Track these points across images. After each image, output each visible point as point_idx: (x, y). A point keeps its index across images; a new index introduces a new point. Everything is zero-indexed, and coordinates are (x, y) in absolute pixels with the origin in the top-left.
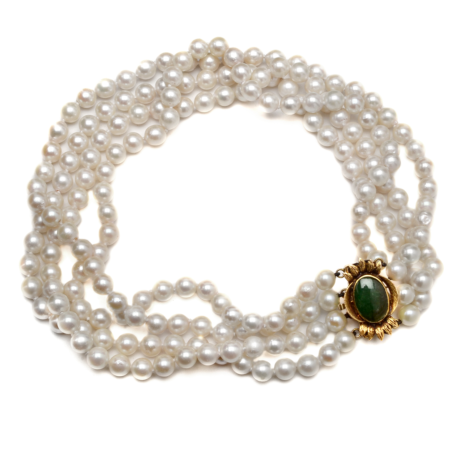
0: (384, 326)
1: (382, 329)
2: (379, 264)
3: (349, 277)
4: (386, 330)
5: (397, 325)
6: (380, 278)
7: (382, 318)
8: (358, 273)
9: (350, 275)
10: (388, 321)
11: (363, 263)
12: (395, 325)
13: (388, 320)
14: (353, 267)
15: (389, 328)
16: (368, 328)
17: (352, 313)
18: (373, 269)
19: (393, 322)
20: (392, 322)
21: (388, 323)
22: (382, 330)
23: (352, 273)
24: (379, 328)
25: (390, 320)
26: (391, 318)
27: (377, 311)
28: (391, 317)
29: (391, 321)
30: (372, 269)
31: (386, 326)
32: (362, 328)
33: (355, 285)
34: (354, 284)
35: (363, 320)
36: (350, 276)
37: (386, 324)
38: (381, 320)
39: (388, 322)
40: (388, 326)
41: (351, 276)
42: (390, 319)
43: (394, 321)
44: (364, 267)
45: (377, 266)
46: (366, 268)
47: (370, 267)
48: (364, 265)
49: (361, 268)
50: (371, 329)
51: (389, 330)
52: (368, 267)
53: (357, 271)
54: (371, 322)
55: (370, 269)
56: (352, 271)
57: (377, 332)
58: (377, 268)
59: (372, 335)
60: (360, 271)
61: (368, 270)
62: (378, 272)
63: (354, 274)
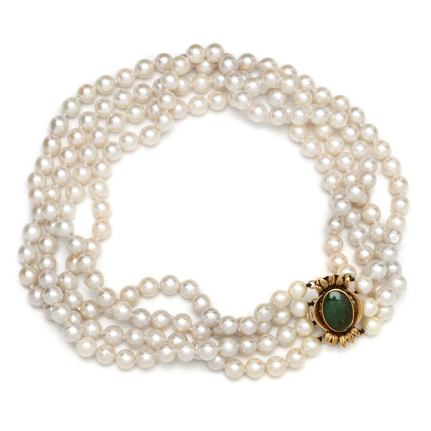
0: (348, 335)
1: (346, 338)
2: (348, 280)
3: (319, 290)
4: (350, 339)
5: (360, 334)
6: (348, 293)
7: (346, 328)
8: (327, 287)
9: (321, 288)
10: (352, 331)
11: (332, 278)
12: (358, 335)
14: (324, 282)
15: (352, 338)
16: (333, 336)
17: (320, 322)
20: (356, 332)
22: (345, 338)
24: (343, 337)
26: (354, 328)
27: (342, 322)
29: (354, 331)
30: (341, 284)
31: (350, 336)
32: (327, 336)
33: (325, 297)
35: (329, 329)
37: (350, 333)
38: (346, 330)
40: (351, 337)
41: (321, 289)
44: (334, 282)
45: (345, 282)
46: (335, 283)
47: (339, 282)
48: (334, 280)
49: (331, 282)
50: (336, 338)
51: (352, 339)
52: (337, 282)
53: (326, 285)
54: (336, 331)
55: (339, 284)
56: (322, 285)
57: (341, 340)
58: (345, 284)
59: (336, 343)
60: (329, 285)
61: (337, 284)
62: (346, 288)
63: (323, 288)
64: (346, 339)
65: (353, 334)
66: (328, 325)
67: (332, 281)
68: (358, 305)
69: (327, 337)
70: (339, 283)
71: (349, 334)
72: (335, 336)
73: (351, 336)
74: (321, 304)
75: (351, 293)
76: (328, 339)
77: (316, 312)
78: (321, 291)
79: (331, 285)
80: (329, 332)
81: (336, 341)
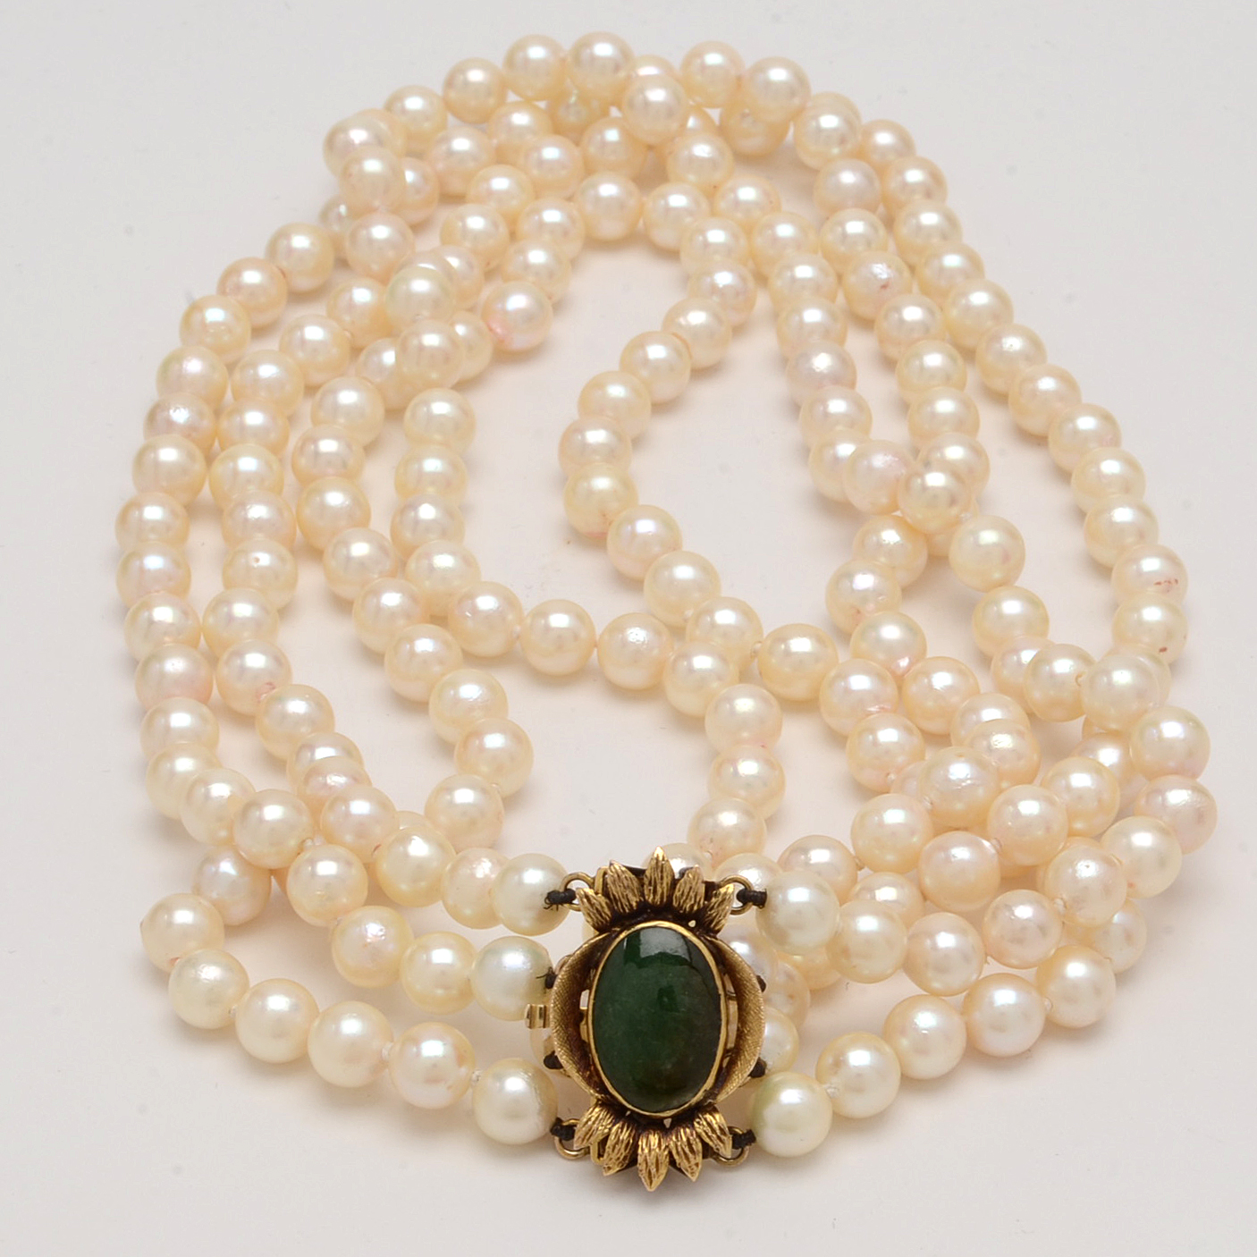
0: (677, 1138)
1: (667, 1147)
2: (725, 893)
3: (597, 909)
4: (682, 1153)
5: (730, 1148)
6: (715, 951)
7: (678, 1105)
8: (634, 904)
9: (604, 905)
10: (698, 1123)
11: (662, 872)
13: (698, 1120)
14: (624, 880)
15: (692, 1151)
16: (614, 1125)
17: (571, 1051)
18: (695, 908)
19: (716, 1134)
20: (713, 1131)
21: (696, 1133)
22: (663, 1147)
23: (612, 897)
24: (654, 1139)
25: (706, 1119)
26: (711, 1114)
27: (663, 1068)
28: (713, 1110)
29: (709, 1125)
30: (692, 906)
31: (684, 1139)
32: (589, 1119)
33: (612, 947)
34: (612, 942)
35: (603, 1090)
36: (599, 907)
37: (688, 1130)
38: (675, 1111)
39: (695, 1123)
40: (690, 1145)
41: (606, 910)
42: (708, 1117)
43: (720, 1127)
45: (714, 900)
46: (670, 897)
47: (689, 893)
49: (652, 888)
50: (625, 1135)
51: (690, 1155)
52: (677, 893)
53: (630, 896)
55: (684, 902)
56: (613, 890)
57: (642, 1149)
58: (712, 908)
59: (619, 1158)
60: (642, 899)
61: (675, 904)
62: (712, 926)
63: (617, 905)
64: (666, 1153)
65: (699, 1136)
66: (601, 1072)
67: (658, 881)
68: (748, 1013)
69: (587, 1122)
70: (686, 899)
71: (685, 1133)
72: (622, 1129)
73: (688, 1140)
74: (595, 976)
75: (727, 956)
76: (587, 1133)
77: (565, 1005)
78: (606, 920)
79: (650, 900)
80: (601, 1105)
81: (622, 1150)
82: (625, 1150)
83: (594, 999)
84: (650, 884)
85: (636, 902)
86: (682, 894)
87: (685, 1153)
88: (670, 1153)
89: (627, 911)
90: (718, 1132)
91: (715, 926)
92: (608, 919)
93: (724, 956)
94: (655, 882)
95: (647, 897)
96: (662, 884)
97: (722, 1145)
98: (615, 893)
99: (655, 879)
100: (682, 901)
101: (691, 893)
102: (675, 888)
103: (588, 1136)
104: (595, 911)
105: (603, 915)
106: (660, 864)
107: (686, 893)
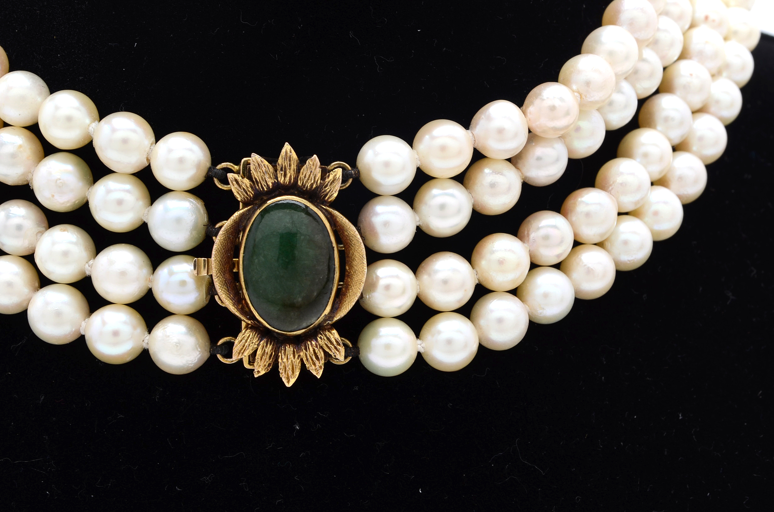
0: (306, 349)
1: (299, 356)
3: (244, 189)
4: (310, 359)
5: (343, 353)
7: (304, 325)
8: (270, 184)
9: (248, 185)
10: (321, 338)
11: (290, 161)
13: (320, 336)
14: (262, 166)
15: (317, 358)
16: (260, 342)
17: (228, 291)
18: (314, 186)
19: (333, 345)
20: (331, 343)
21: (319, 345)
22: (296, 357)
23: (254, 180)
24: (290, 350)
25: (326, 336)
26: (329, 331)
27: (295, 299)
28: (331, 328)
29: (328, 339)
30: (312, 185)
31: (311, 350)
32: (243, 339)
33: (255, 216)
34: (254, 213)
36: (245, 188)
37: (314, 343)
38: (304, 330)
39: (319, 338)
40: (315, 354)
41: (250, 189)
42: (327, 333)
43: (336, 340)
44: (292, 172)
45: (327, 180)
46: (296, 179)
47: (310, 176)
48: (294, 166)
49: (283, 172)
50: (269, 349)
51: (317, 362)
52: (301, 176)
53: (268, 180)
54: (273, 329)
55: (307, 182)
56: (255, 174)
57: (282, 359)
58: (327, 186)
59: (265, 365)
60: (276, 181)
61: (300, 183)
62: (327, 198)
63: (258, 186)
64: (299, 361)
65: (321, 347)
66: (250, 305)
67: (288, 168)
68: (354, 259)
69: (241, 341)
70: (308, 179)
71: (312, 344)
72: (267, 344)
73: (314, 350)
74: (243, 236)
75: (338, 219)
76: (242, 349)
77: (222, 258)
78: (250, 196)
79: (282, 182)
80: (251, 328)
81: (268, 360)
82: (270, 359)
83: (244, 253)
84: (282, 170)
85: (272, 183)
86: (305, 177)
87: (312, 360)
88: (302, 360)
89: (265, 189)
90: (335, 343)
91: (329, 198)
92: (252, 195)
93: (336, 219)
94: (285, 168)
95: (279, 179)
96: (290, 169)
97: (338, 353)
98: (257, 177)
99: (285, 166)
100: (305, 182)
101: (311, 175)
102: (299, 172)
103: (242, 351)
104: (243, 191)
105: (248, 193)
106: (288, 155)
107: (307, 176)
